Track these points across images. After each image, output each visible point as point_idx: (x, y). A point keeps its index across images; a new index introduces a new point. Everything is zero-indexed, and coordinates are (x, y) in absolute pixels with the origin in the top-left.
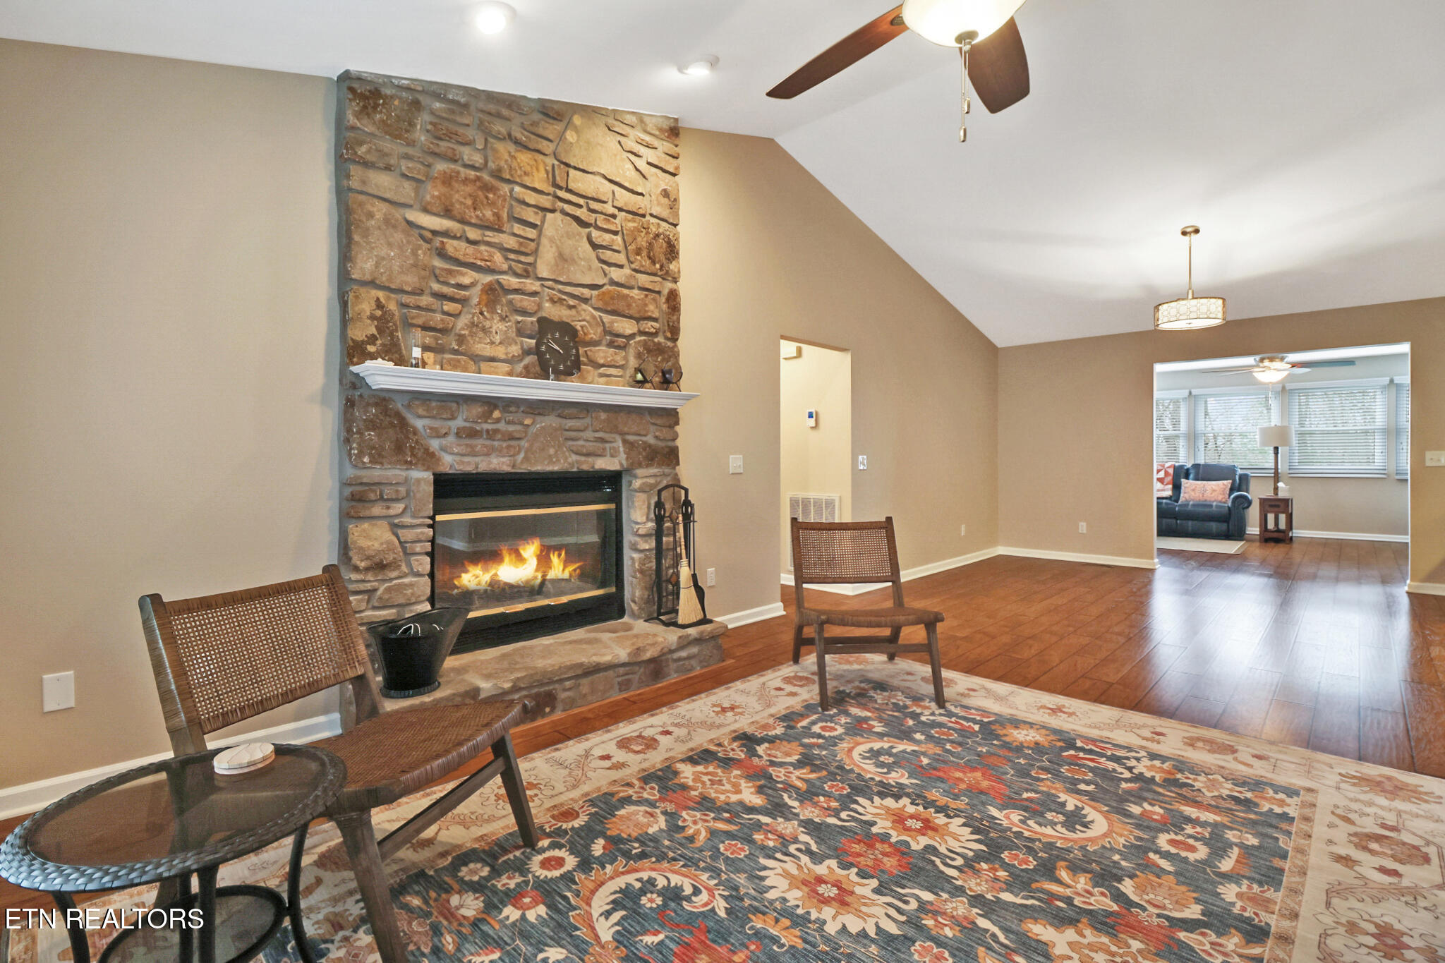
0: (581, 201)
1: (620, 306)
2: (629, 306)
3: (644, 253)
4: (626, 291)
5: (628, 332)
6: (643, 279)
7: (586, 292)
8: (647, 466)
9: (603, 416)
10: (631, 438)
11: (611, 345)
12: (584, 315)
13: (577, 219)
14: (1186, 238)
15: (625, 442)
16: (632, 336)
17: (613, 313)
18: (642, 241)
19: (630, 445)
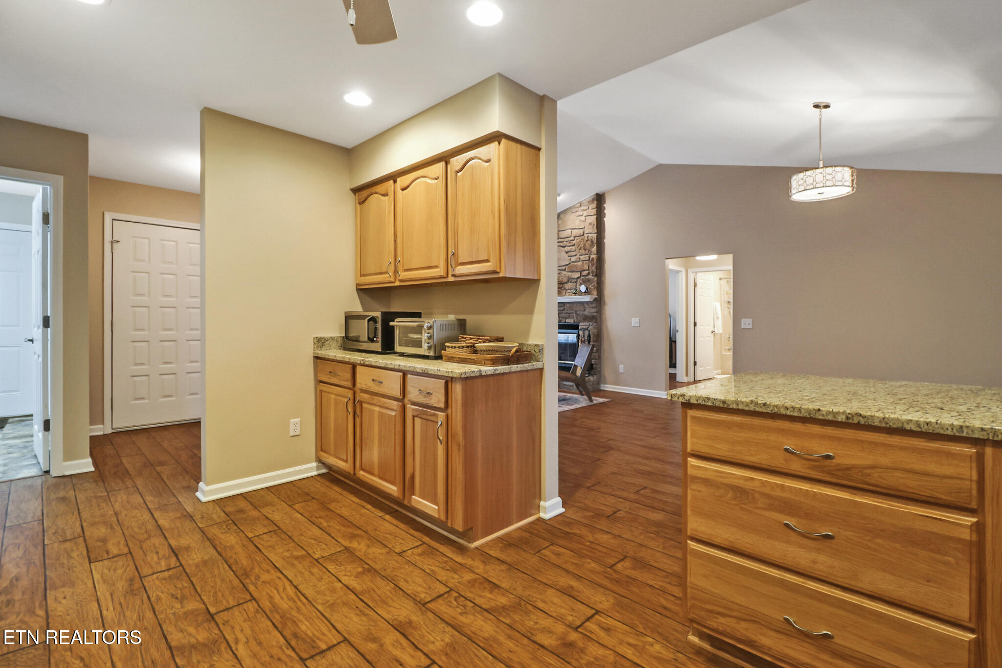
0: (563, 240)
1: (574, 269)
2: (577, 268)
3: (582, 249)
4: (576, 263)
5: (576, 277)
6: (582, 258)
7: (564, 268)
8: (583, 322)
9: (568, 305)
10: (578, 312)
11: (571, 282)
12: (563, 275)
13: (561, 246)
14: (818, 110)
15: (576, 313)
16: (578, 278)
17: (572, 272)
18: (582, 245)
19: (577, 315)
